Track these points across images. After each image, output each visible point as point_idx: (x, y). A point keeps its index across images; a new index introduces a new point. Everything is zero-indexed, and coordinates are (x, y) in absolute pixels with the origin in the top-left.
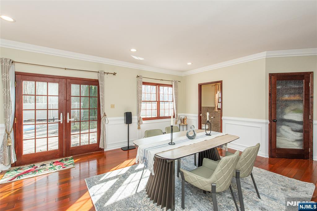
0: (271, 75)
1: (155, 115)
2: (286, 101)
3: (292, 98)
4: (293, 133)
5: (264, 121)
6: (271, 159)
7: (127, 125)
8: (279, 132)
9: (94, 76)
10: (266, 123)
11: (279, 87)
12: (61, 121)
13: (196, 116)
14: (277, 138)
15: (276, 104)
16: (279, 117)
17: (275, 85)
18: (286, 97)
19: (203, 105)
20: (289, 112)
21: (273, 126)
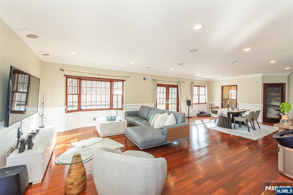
0: (264, 84)
1: (197, 102)
2: (272, 96)
3: (275, 94)
4: (275, 111)
5: (261, 105)
6: (264, 123)
7: (188, 106)
8: (268, 111)
9: (176, 84)
10: (262, 106)
11: (269, 89)
12: (167, 103)
13: (220, 103)
14: (267, 114)
15: (266, 97)
16: (268, 104)
17: (266, 88)
18: (272, 94)
19: (224, 98)
20: (274, 101)
21: (265, 108)
